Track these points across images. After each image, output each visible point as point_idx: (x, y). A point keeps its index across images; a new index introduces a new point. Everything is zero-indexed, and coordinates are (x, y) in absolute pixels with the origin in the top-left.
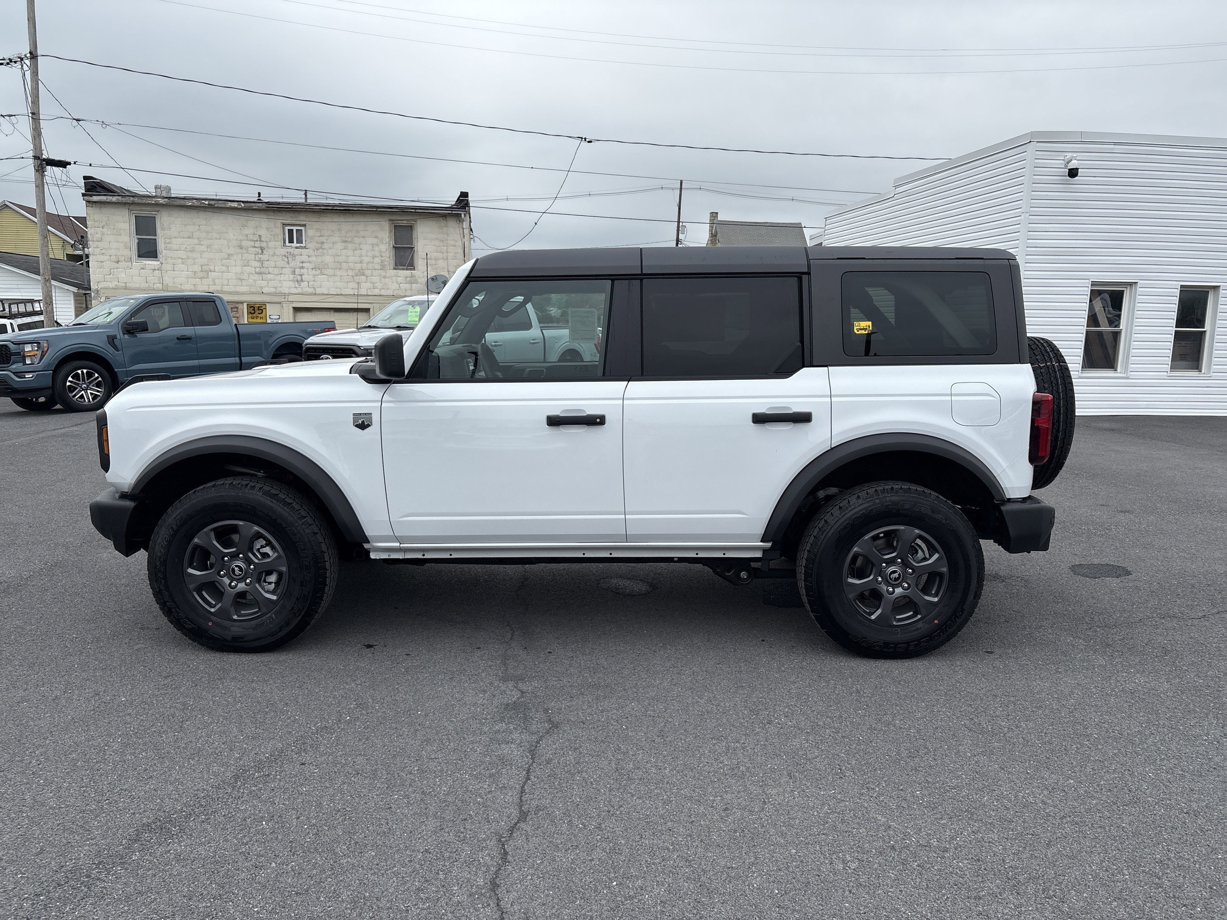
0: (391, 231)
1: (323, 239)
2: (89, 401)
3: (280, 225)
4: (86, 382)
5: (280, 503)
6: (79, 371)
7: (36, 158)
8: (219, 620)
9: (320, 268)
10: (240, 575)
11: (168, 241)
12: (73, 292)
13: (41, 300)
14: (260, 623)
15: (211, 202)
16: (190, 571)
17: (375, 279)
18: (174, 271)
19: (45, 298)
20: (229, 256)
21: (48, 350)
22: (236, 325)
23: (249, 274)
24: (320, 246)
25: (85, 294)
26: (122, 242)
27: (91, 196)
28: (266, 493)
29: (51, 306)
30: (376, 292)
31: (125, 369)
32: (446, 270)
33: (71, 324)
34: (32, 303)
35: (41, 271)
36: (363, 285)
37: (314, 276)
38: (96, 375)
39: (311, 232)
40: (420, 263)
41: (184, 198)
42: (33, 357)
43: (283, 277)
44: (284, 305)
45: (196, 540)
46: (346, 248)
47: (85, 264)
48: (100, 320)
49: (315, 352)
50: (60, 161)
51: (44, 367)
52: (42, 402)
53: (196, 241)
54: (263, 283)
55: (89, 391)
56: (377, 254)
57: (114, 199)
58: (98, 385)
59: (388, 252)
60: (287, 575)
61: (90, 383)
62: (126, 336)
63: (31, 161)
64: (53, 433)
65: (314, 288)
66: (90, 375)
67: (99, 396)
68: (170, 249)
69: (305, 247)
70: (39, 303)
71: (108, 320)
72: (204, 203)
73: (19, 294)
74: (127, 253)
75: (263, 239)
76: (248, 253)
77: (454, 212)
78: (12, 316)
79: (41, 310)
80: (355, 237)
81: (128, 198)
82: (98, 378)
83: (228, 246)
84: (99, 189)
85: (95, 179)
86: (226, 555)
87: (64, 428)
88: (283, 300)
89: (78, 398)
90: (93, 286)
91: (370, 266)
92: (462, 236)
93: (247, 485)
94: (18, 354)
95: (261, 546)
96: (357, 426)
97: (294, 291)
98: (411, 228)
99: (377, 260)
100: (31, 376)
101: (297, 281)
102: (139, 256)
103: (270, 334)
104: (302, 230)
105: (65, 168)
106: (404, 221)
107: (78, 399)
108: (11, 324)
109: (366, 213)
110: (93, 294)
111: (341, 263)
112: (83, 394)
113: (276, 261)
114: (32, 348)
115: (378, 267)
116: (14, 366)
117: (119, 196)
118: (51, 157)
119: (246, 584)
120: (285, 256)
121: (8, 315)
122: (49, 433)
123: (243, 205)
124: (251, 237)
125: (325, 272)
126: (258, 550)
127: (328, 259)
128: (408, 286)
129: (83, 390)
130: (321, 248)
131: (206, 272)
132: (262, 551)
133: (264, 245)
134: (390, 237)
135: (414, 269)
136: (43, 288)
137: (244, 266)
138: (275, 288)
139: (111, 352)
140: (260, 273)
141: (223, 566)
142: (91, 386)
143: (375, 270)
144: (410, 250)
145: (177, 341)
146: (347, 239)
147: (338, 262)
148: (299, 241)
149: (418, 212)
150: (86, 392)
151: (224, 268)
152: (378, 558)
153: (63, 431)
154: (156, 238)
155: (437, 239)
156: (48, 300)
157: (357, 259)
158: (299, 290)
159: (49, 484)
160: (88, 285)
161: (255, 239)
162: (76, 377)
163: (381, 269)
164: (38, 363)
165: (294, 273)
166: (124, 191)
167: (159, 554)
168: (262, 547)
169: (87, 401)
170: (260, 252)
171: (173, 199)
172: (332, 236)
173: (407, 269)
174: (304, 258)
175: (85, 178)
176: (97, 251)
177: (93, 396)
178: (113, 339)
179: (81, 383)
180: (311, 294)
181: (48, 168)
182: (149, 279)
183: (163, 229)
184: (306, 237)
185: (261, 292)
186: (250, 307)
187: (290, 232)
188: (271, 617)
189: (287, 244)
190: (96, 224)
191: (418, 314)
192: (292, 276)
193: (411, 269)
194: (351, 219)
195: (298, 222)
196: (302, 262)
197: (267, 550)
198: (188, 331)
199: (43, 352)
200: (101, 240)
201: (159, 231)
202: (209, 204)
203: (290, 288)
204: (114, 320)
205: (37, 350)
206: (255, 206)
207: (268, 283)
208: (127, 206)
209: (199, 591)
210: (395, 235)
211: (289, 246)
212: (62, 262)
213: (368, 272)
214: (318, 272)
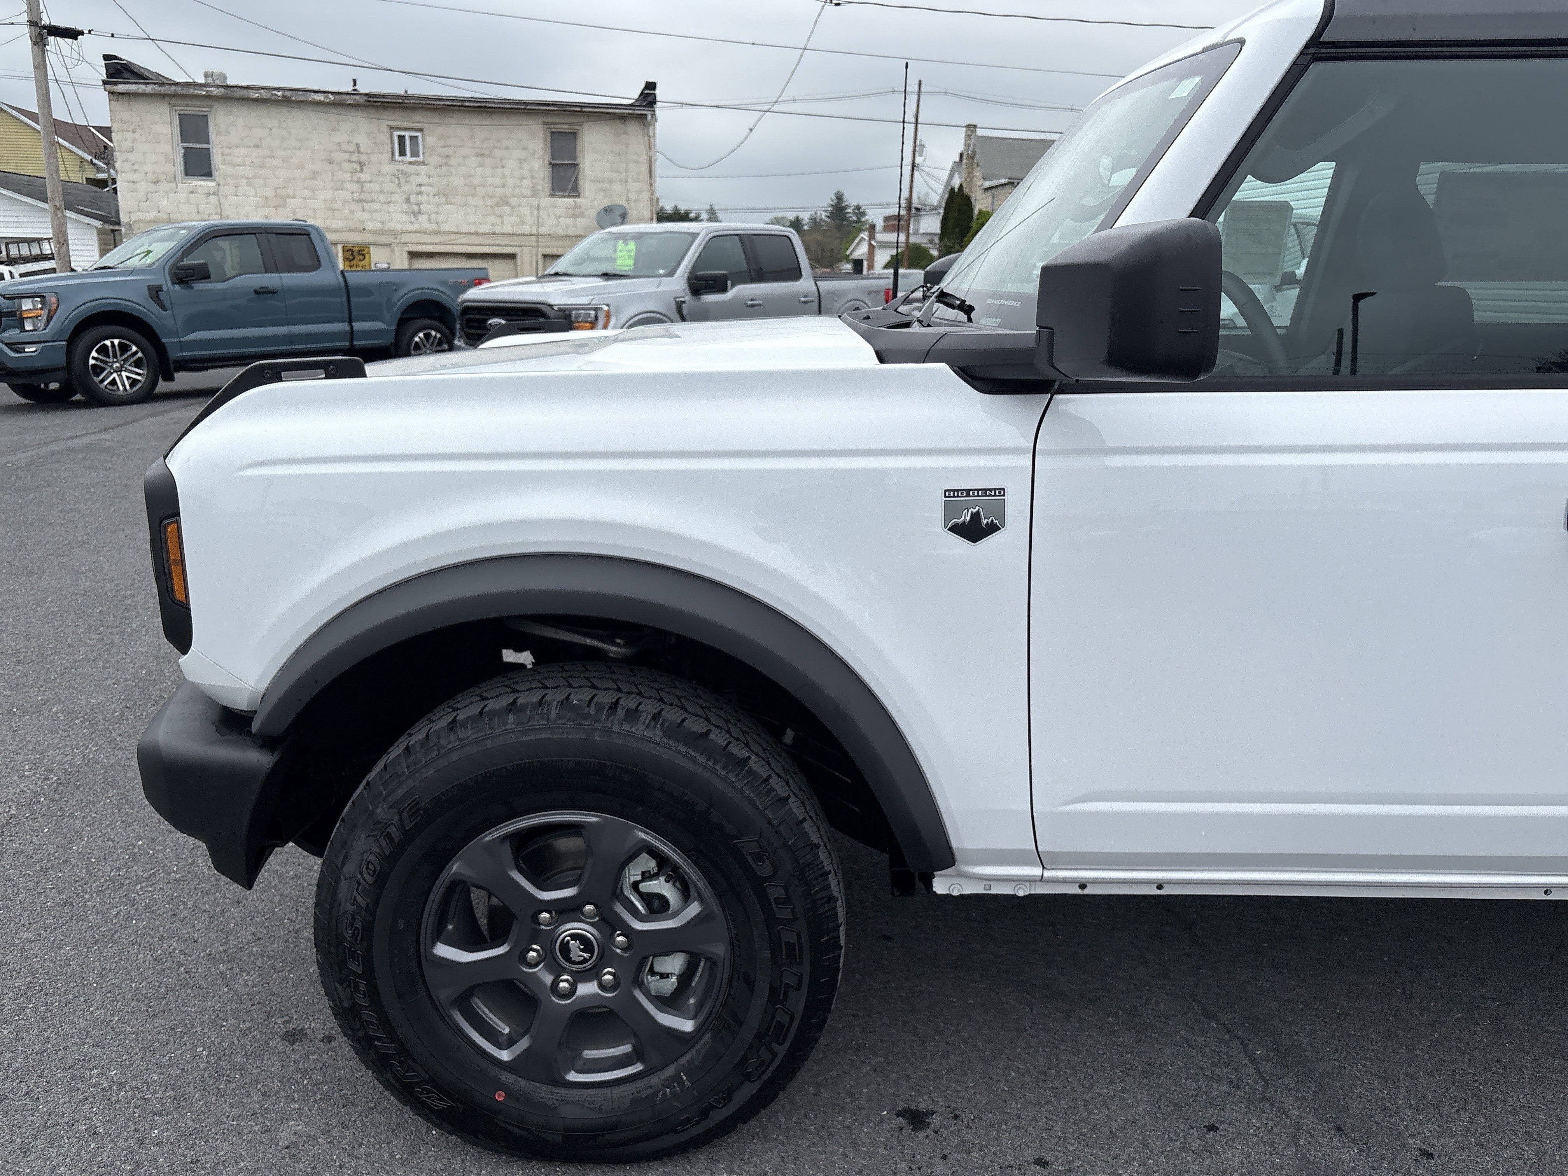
0: (545, 141)
1: (449, 151)
2: (125, 389)
3: (385, 129)
4: (120, 359)
5: (716, 763)
6: (108, 343)
7: (33, 23)
8: (523, 1083)
9: (445, 194)
10: (585, 961)
11: (226, 151)
12: (96, 228)
13: (51, 239)
14: (644, 1094)
15: (287, 93)
16: (443, 951)
17: (525, 211)
18: (236, 195)
19: (56, 234)
20: (315, 175)
21: (58, 307)
22: (342, 272)
23: (345, 201)
24: (444, 161)
25: (113, 231)
26: (162, 153)
27: (116, 84)
28: (674, 732)
29: (65, 245)
30: (526, 229)
31: (177, 340)
32: (624, 198)
33: (93, 268)
34: (39, 243)
35: (49, 199)
36: (507, 219)
37: (438, 205)
38: (134, 348)
39: (431, 141)
40: (586, 186)
41: (247, 88)
42: (35, 320)
43: (392, 207)
44: (396, 249)
45: (455, 867)
46: (481, 165)
47: (111, 191)
48: (134, 263)
49: (479, 314)
50: (68, 29)
51: (54, 335)
52: (54, 390)
53: (266, 152)
54: (366, 216)
55: (124, 374)
56: (526, 173)
57: (149, 89)
58: (138, 364)
59: (541, 171)
60: (727, 966)
61: (125, 360)
62: (177, 287)
63: (26, 29)
64: (70, 444)
65: (437, 223)
66: (124, 348)
67: (139, 381)
68: (230, 164)
69: (423, 163)
70: (49, 243)
71: (149, 261)
72: (276, 95)
73: (20, 230)
74: (169, 168)
75: (362, 150)
76: (341, 170)
77: (636, 112)
78: (11, 261)
79: (52, 254)
80: (495, 148)
81: (168, 87)
82: (136, 353)
83: (313, 159)
84: (126, 74)
85: (121, 60)
86: (548, 906)
87: (87, 434)
88: (394, 241)
89: (109, 383)
90: (124, 218)
91: (517, 192)
92: (648, 147)
93: (614, 705)
94: (12, 314)
95: (643, 873)
96: (957, 529)
97: (409, 227)
98: (574, 135)
99: (527, 183)
100: (34, 349)
101: (413, 213)
102: (186, 174)
103: (394, 287)
104: (417, 137)
105: (76, 39)
106: (564, 124)
107: (108, 386)
108: (11, 273)
109: (510, 113)
110: (123, 230)
111: (474, 187)
112: (114, 379)
113: (381, 184)
114: (34, 305)
115: (528, 192)
116: (7, 334)
117: (155, 84)
118: (54, 23)
119: (602, 987)
120: (394, 175)
121: (5, 259)
122: (63, 445)
123: (332, 97)
124: (345, 147)
125: (453, 201)
126: (635, 886)
127: (457, 181)
128: (570, 221)
129: (115, 371)
130: (446, 164)
131: (282, 200)
132: (646, 887)
133: (364, 158)
134: (544, 149)
135: (579, 196)
136: (52, 221)
137: (337, 189)
138: (383, 223)
139: (156, 312)
140: (360, 201)
141: (536, 936)
142: (126, 366)
143: (524, 197)
144: (572, 169)
145: (255, 295)
146: (483, 152)
147: (471, 186)
148: (415, 154)
149: (585, 112)
150: (120, 376)
151: (308, 193)
152: (956, 893)
153: (85, 440)
154: (210, 146)
155: (612, 152)
156: (62, 239)
157: (498, 181)
158: (416, 227)
159: (60, 551)
160: (116, 218)
161: (351, 150)
162: (103, 350)
163: (533, 196)
164: (44, 329)
165: (408, 200)
166: (161, 78)
167: (351, 909)
168: (647, 876)
169: (121, 388)
170: (359, 169)
171: (232, 89)
172: (462, 146)
173: (569, 196)
174: (423, 179)
175: (106, 57)
176: (127, 166)
177: (131, 381)
178: (157, 292)
179: (111, 360)
180: (433, 233)
181: (51, 39)
182: (202, 207)
183: (219, 134)
184: (424, 148)
185: (362, 228)
186: (348, 250)
187: (401, 139)
188: (676, 1078)
189: (397, 157)
190: (125, 126)
191: (633, 254)
192: (405, 206)
193: (574, 197)
194: (488, 122)
195: (412, 125)
196: (420, 185)
197: (660, 886)
198: (271, 280)
199: (50, 311)
200: (132, 150)
201: (213, 136)
202: (283, 96)
203: (404, 222)
204: (157, 260)
205: (41, 309)
206: (349, 100)
207: (372, 216)
208: (167, 100)
209: (463, 1002)
210: (552, 147)
211: (399, 161)
212: (80, 187)
213: (514, 201)
214: (443, 200)
